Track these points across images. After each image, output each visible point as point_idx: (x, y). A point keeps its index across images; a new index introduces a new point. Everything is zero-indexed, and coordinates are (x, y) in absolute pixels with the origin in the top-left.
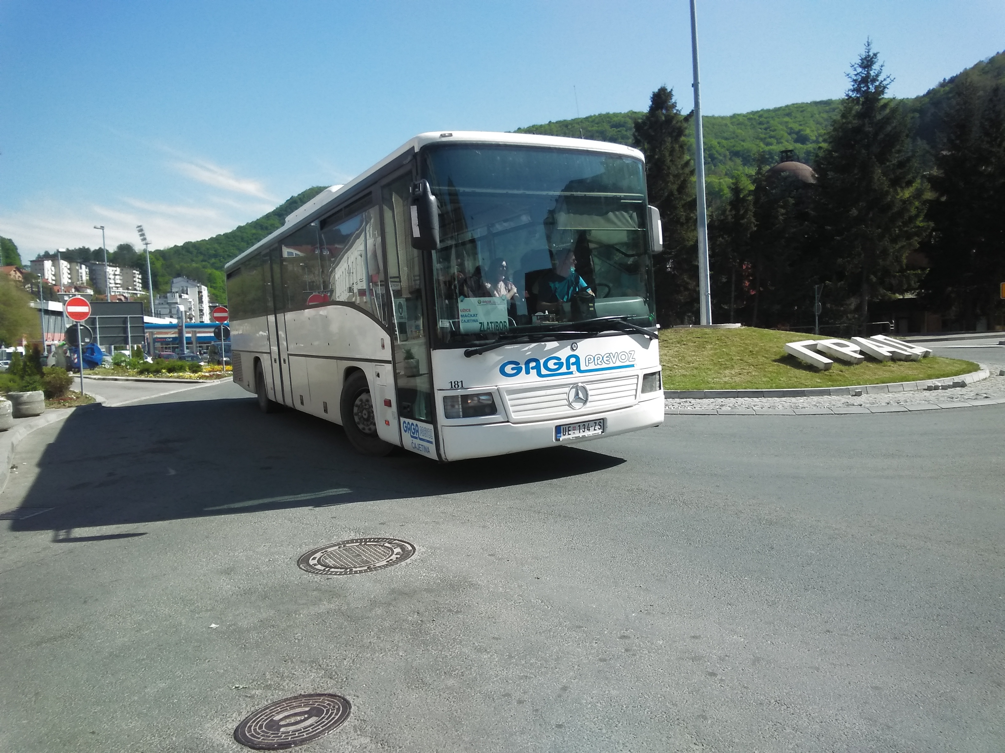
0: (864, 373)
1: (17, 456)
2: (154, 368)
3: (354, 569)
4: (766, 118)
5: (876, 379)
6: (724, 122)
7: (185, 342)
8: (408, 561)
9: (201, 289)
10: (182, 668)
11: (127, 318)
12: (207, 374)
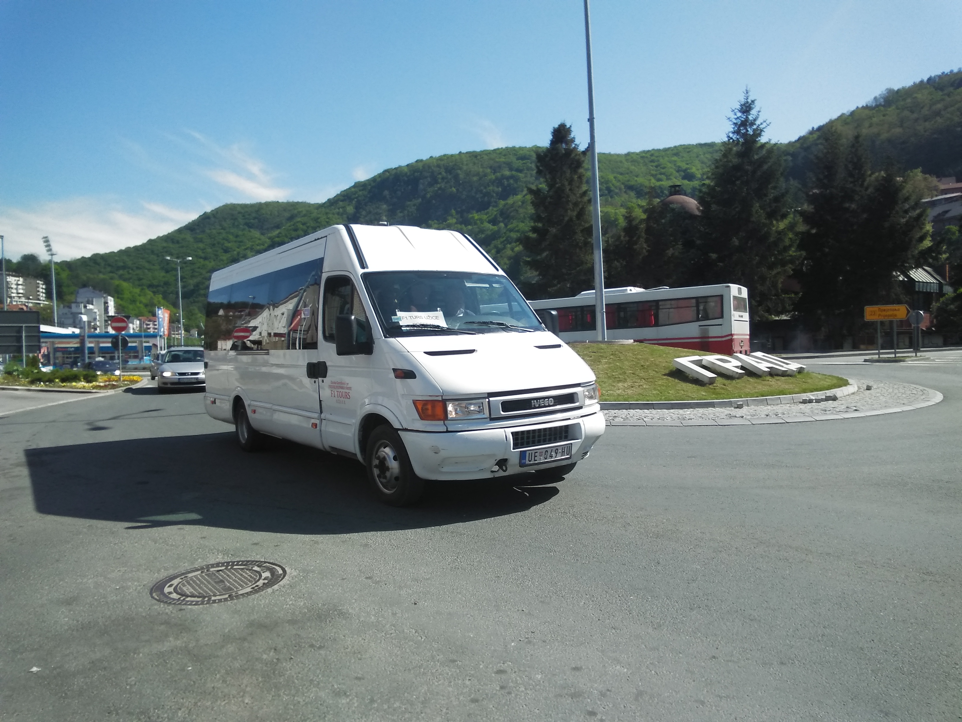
0: (745, 387)
2: (48, 378)
3: (213, 598)
4: (657, 157)
5: (756, 392)
6: (619, 160)
7: (86, 352)
8: (276, 587)
9: (107, 300)
11: (23, 327)
12: (102, 384)
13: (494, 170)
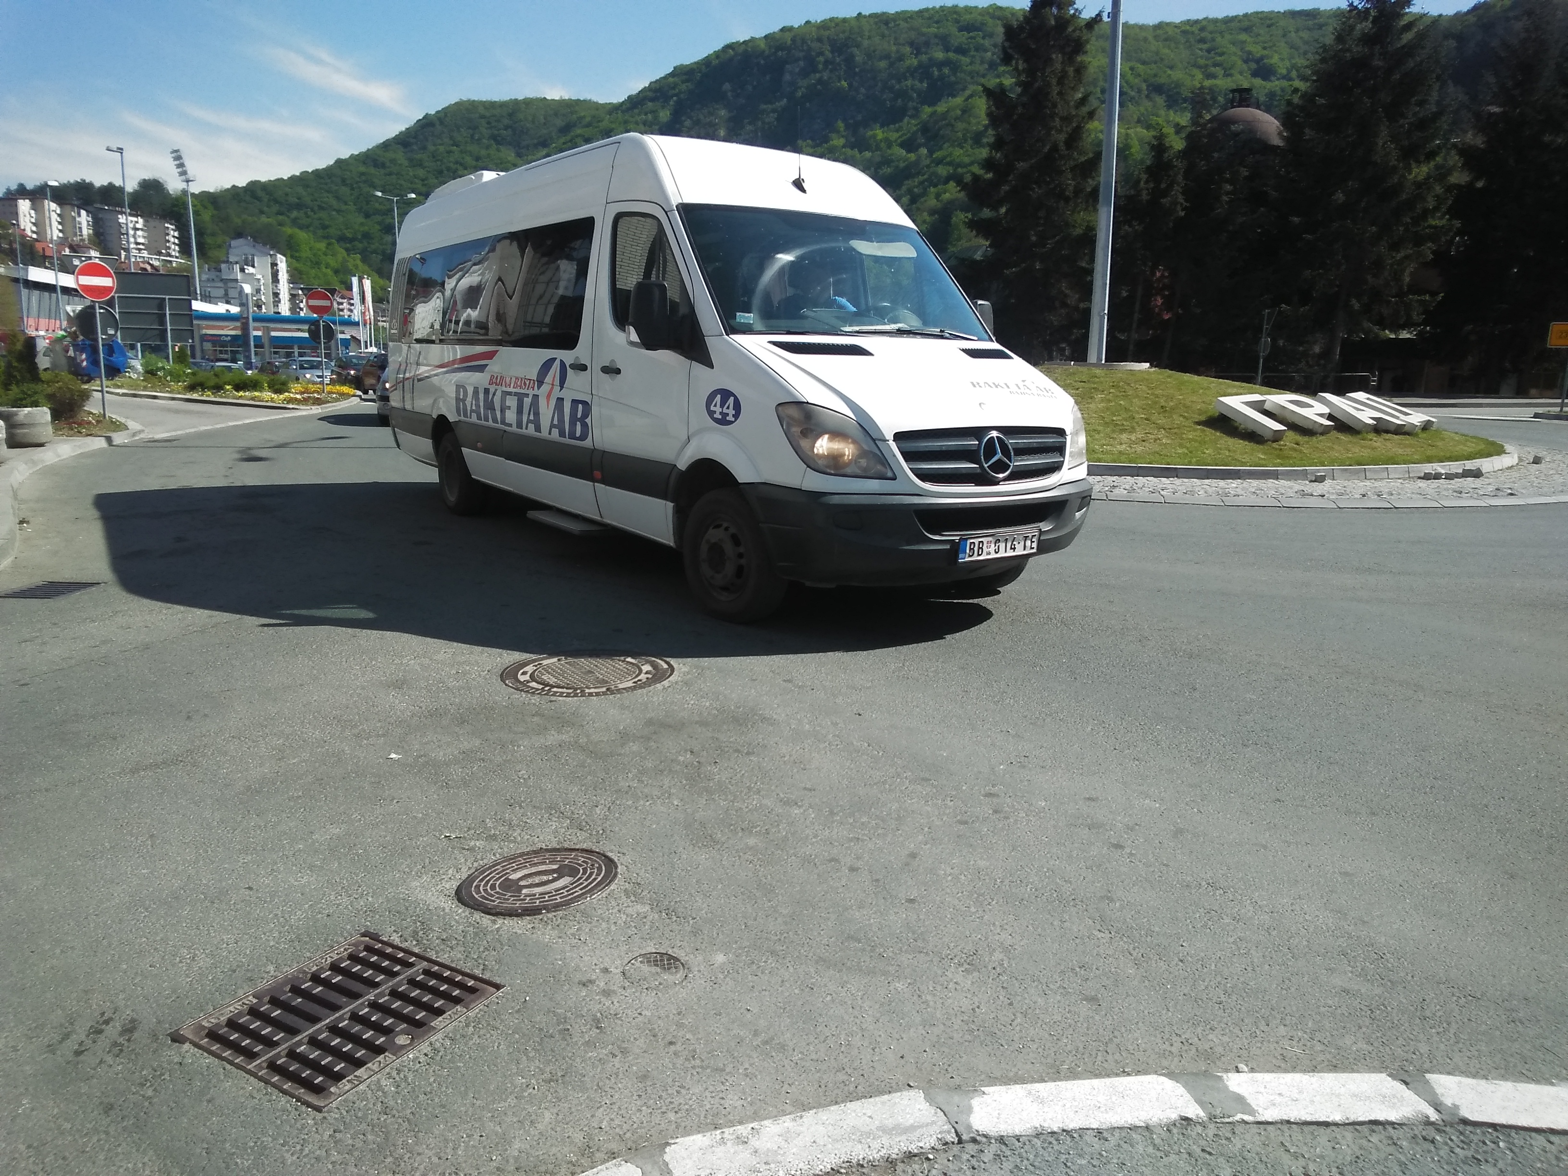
0: (1332, 449)
1: (22, 506)
2: (212, 383)
3: (587, 691)
4: (1211, 33)
5: (1348, 458)
6: (1144, 34)
7: (252, 343)
8: (666, 683)
9: (276, 259)
10: (360, 810)
11: (165, 299)
12: (298, 396)
13: (917, 48)
